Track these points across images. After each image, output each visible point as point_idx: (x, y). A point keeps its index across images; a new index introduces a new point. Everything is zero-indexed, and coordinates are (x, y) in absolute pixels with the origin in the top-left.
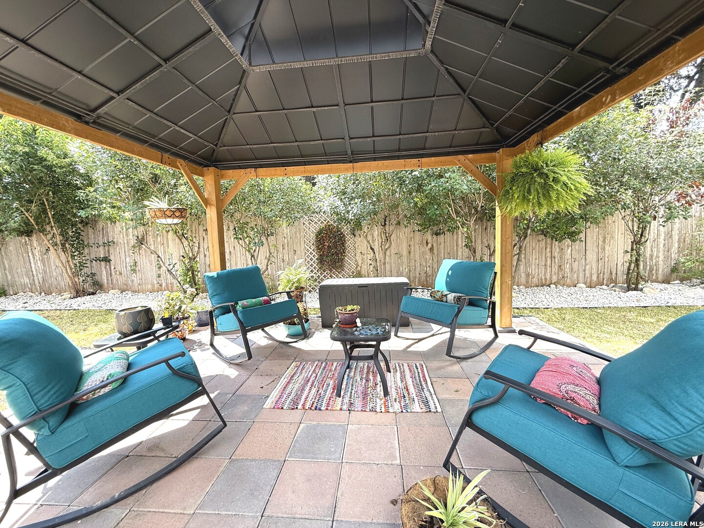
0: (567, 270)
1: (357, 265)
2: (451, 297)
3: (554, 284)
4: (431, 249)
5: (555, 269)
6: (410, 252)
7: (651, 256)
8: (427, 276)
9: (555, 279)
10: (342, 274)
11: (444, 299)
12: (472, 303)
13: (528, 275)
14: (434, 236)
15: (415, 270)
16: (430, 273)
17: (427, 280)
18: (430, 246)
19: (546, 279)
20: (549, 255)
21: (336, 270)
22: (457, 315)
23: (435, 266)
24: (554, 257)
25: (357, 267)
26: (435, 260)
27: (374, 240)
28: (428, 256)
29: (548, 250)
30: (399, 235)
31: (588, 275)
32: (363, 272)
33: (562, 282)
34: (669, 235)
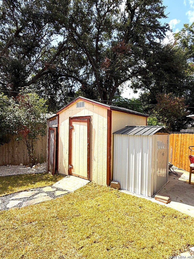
0: (16, 158)
5: (10, 157)
9: (10, 162)
19: (6, 162)
20: (7, 151)
24: (10, 152)
33: (14, 163)
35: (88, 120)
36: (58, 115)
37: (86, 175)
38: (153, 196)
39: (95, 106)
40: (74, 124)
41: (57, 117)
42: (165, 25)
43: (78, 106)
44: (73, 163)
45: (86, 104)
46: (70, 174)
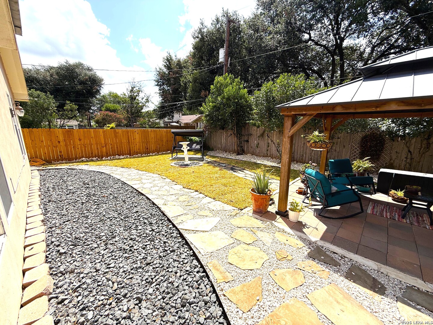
25: (390, 161)
27: (411, 144)
32: (395, 164)
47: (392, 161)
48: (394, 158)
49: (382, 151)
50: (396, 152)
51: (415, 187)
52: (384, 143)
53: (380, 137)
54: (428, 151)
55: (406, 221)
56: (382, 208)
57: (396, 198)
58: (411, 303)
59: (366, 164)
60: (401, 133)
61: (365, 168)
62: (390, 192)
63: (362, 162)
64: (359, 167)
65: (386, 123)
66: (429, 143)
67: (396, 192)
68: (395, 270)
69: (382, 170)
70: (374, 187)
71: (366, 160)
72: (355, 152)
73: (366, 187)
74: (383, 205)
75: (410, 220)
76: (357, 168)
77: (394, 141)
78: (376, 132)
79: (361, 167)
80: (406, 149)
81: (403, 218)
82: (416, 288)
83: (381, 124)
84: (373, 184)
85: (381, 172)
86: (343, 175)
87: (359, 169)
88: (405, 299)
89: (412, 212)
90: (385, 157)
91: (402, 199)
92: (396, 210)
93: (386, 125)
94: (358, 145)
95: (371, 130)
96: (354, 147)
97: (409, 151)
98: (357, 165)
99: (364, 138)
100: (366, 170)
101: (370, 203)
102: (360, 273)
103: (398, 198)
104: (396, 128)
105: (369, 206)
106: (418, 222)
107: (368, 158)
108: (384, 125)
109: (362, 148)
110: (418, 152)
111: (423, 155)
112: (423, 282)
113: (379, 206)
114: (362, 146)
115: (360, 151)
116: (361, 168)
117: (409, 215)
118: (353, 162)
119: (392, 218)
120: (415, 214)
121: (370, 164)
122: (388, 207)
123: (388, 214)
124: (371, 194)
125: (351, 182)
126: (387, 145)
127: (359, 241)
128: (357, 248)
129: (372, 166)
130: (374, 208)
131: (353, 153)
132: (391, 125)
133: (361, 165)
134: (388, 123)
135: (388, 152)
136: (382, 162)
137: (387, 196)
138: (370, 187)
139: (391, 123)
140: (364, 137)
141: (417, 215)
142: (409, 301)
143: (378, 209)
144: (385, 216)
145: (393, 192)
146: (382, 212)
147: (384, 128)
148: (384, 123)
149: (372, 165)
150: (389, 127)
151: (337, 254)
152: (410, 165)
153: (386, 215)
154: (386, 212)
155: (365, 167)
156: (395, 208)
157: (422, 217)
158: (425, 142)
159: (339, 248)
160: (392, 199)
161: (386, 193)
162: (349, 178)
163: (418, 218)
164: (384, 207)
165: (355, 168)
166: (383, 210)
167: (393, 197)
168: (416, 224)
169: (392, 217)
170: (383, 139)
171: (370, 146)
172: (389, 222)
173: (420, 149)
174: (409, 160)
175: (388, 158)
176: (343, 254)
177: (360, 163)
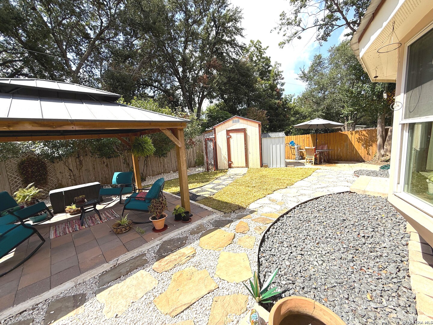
0: (166, 167)
1: (58, 180)
2: (119, 185)
3: (163, 173)
4: (107, 165)
5: (162, 167)
6: (94, 168)
7: (190, 159)
8: (106, 179)
9: (163, 171)
10: (46, 187)
11: (117, 187)
12: (127, 186)
13: (153, 171)
14: (108, 159)
15: (99, 177)
16: (108, 177)
17: (106, 181)
18: (106, 164)
19: (159, 172)
20: (159, 162)
21: (41, 186)
22: (121, 191)
23: (110, 173)
24: (161, 163)
25: (58, 181)
26: (110, 171)
27: (69, 163)
28: (106, 169)
29: (159, 160)
30: (86, 160)
31: (173, 168)
32: (63, 183)
33: (165, 172)
34: (193, 152)
35: (244, 131)
36: (215, 129)
37: (244, 165)
38: (286, 166)
39: (248, 122)
40: (231, 134)
41: (213, 131)
42: (243, 44)
43: (233, 122)
44: (232, 160)
45: (241, 121)
46: (230, 166)
47: (60, 182)
48: (60, 178)
49: (47, 174)
50: (60, 172)
51: (81, 196)
52: (46, 167)
53: (39, 161)
54: (82, 167)
55: (85, 226)
56: (63, 227)
57: (73, 212)
58: (105, 286)
59: (32, 191)
60: (56, 155)
61: (32, 196)
62: (66, 209)
63: (26, 191)
64: (25, 197)
65: (38, 146)
66: (81, 161)
67: (70, 207)
68: (88, 272)
69: (51, 192)
70: (50, 211)
71: (30, 187)
72: (16, 182)
73: (41, 214)
74: (64, 223)
75: (87, 224)
76: (22, 199)
77: (54, 163)
78: (33, 156)
79: (27, 196)
80: (67, 169)
81: (82, 225)
82: (105, 272)
83: (34, 148)
84: (47, 209)
85: (51, 194)
86: (5, 213)
87: (26, 199)
88: (101, 288)
89: (87, 217)
90: (52, 179)
91: (77, 210)
92: (75, 222)
93: (40, 149)
94: (16, 174)
95: (26, 155)
96: (11, 176)
97: (70, 169)
98: (21, 196)
99: (22, 165)
100: (34, 198)
101: (51, 228)
102: (59, 305)
103: (74, 212)
104: (50, 150)
105: (51, 232)
106: (93, 223)
107: (31, 184)
108: (37, 148)
109: (23, 176)
110: (76, 169)
111: (81, 170)
112: (107, 264)
113: (60, 227)
114: (22, 173)
115: (22, 179)
116: (27, 198)
117: (86, 221)
118: (15, 193)
119: (74, 231)
120: (90, 218)
121: (37, 190)
122: (68, 223)
123: (70, 229)
124: (49, 219)
125: (18, 217)
126: (49, 168)
127: (50, 273)
128: (49, 283)
129: (40, 192)
130: (56, 231)
131: (13, 184)
132: (45, 148)
133: (26, 194)
134: (40, 146)
135: (53, 174)
136: (52, 185)
137: (65, 214)
138: (45, 213)
139: (43, 146)
140: (20, 163)
141: (91, 218)
142: (103, 287)
143: (60, 230)
144: (68, 233)
145: (68, 208)
146: (65, 230)
147: (38, 152)
148: (36, 147)
149: (39, 190)
150: (42, 149)
151: (26, 311)
152: (75, 181)
153: (69, 231)
154: (68, 228)
155: (32, 194)
156: (74, 221)
157: (94, 217)
158: (78, 160)
159: (26, 302)
160: (70, 215)
161: (63, 211)
162: (15, 213)
163: (92, 219)
164: (65, 225)
165: (20, 200)
166: (65, 228)
167: (70, 212)
168: (92, 225)
169: (74, 229)
170: (43, 162)
171: (32, 171)
172: (73, 236)
173: (77, 166)
174: (72, 177)
175: (55, 180)
176: (34, 303)
177: (25, 192)
